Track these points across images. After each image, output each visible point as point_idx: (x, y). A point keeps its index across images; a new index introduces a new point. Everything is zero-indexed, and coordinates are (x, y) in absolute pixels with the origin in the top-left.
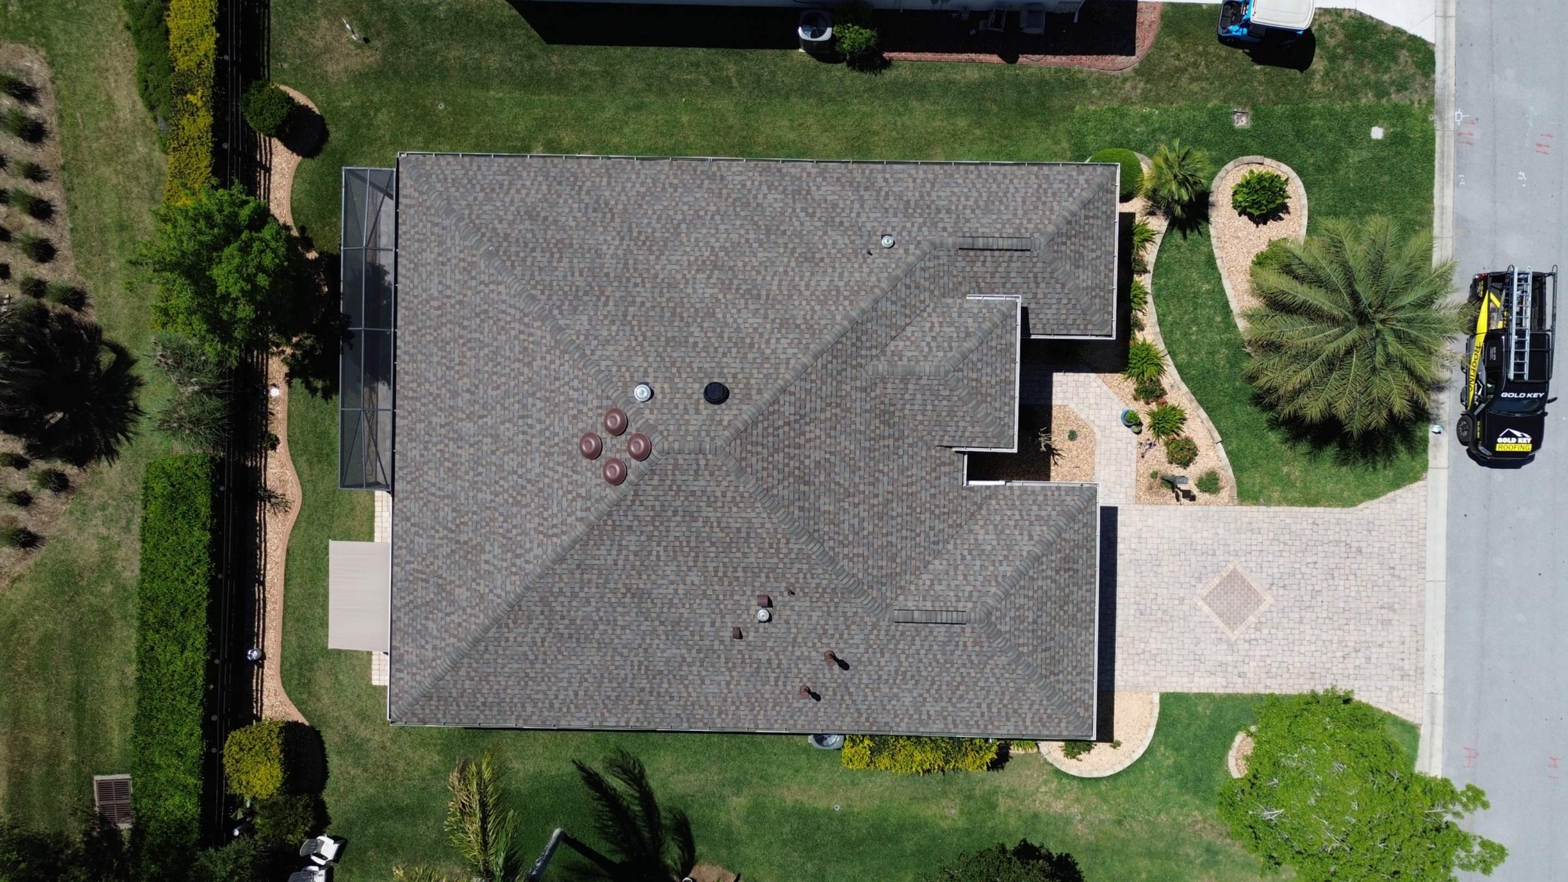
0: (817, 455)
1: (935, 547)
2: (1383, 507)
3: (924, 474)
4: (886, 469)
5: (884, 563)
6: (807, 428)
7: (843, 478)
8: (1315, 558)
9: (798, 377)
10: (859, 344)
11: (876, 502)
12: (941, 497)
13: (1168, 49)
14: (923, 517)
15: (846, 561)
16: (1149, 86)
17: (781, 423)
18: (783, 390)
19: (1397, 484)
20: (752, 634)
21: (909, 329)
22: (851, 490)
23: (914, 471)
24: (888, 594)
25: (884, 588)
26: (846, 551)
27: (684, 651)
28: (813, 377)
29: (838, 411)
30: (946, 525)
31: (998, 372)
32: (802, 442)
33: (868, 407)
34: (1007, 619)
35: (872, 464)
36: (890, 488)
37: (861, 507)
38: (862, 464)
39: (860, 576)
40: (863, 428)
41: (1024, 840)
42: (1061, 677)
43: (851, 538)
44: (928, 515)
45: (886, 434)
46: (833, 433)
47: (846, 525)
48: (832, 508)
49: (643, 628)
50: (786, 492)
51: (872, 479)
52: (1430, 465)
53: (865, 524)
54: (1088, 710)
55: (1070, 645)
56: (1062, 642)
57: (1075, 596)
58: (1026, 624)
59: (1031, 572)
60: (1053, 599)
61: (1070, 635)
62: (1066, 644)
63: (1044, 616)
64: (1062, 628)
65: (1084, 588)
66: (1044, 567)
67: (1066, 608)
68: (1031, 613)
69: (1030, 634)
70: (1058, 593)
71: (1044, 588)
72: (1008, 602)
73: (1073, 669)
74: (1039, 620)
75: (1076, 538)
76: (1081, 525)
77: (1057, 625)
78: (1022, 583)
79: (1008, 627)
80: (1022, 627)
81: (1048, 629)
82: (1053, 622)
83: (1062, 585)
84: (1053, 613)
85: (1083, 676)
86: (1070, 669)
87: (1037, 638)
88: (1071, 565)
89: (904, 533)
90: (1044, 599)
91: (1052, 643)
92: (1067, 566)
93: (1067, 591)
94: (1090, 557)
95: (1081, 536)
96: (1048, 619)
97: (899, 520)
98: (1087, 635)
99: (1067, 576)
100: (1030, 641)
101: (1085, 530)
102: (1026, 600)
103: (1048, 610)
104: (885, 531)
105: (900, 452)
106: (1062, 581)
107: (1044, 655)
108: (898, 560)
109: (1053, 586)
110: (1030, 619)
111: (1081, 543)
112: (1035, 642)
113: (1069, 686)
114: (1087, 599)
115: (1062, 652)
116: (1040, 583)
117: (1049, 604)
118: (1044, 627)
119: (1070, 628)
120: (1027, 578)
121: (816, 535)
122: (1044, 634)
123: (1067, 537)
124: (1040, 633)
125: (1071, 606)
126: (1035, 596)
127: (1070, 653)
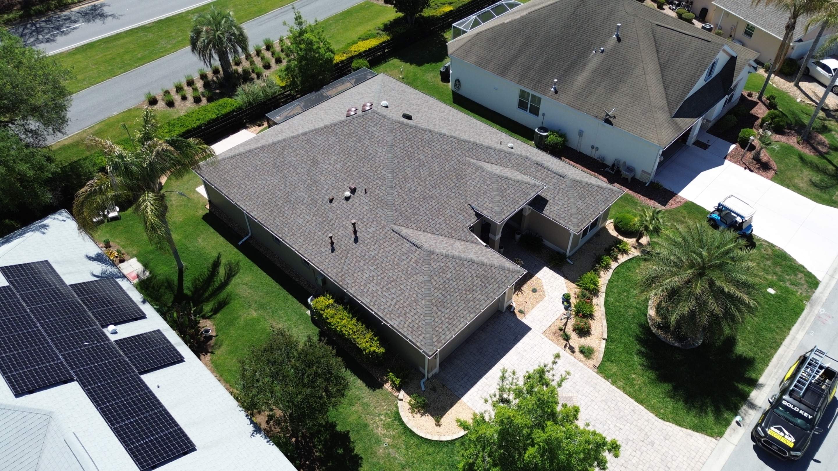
0: (422, 157)
1: (435, 231)
2: (681, 433)
3: (455, 206)
4: (442, 189)
5: (409, 211)
6: (427, 148)
7: (424, 173)
9: (439, 134)
10: (471, 150)
11: (428, 192)
12: (455, 220)
13: (681, 213)
14: (440, 217)
15: (396, 193)
18: (430, 131)
19: (696, 428)
20: (336, 203)
21: (494, 165)
22: (423, 179)
23: (453, 201)
25: (400, 218)
26: (400, 191)
27: (307, 196)
28: (445, 140)
29: (443, 156)
30: (447, 230)
32: (421, 149)
33: (455, 167)
34: (438, 264)
35: (439, 181)
36: (438, 195)
37: (420, 187)
38: (435, 177)
39: (396, 203)
40: (447, 170)
41: (348, 432)
42: (439, 313)
43: (406, 190)
44: (443, 219)
45: (454, 181)
46: (434, 159)
47: (409, 185)
48: (410, 175)
49: (303, 177)
50: (399, 153)
51: (434, 185)
52: (725, 436)
53: (416, 193)
54: (438, 343)
55: (456, 308)
56: (453, 302)
57: (477, 294)
58: (444, 276)
59: (465, 262)
60: (465, 283)
61: (460, 305)
62: (455, 305)
63: (455, 283)
64: (458, 297)
65: (484, 297)
66: (473, 268)
67: (468, 293)
68: (450, 275)
69: (442, 281)
70: (470, 283)
71: (465, 275)
72: (445, 259)
73: (448, 318)
74: (451, 282)
75: (498, 276)
76: (504, 274)
77: (457, 294)
78: (457, 261)
79: (435, 267)
80: (441, 274)
81: (452, 290)
82: (457, 290)
83: (475, 283)
84: (460, 288)
85: (450, 326)
86: (446, 316)
87: (444, 286)
88: (486, 282)
89: (428, 212)
90: (461, 278)
91: (449, 297)
92: (483, 280)
93: (475, 288)
94: (498, 291)
95: (500, 278)
96: (456, 287)
97: (430, 207)
98: (468, 315)
99: (480, 283)
100: (440, 283)
101: (505, 278)
102: (453, 268)
103: (459, 284)
104: (421, 203)
105: (453, 191)
106: (476, 282)
107: (440, 295)
108: (416, 217)
109: (470, 279)
110: (448, 277)
111: (498, 280)
112: (441, 286)
113: (440, 322)
114: (481, 303)
115: (449, 305)
116: (465, 270)
117: (462, 282)
118: (451, 287)
119: (463, 302)
120: (461, 262)
121: (395, 174)
122: (448, 289)
123: (494, 271)
124: (447, 286)
125: (471, 295)
126: (459, 272)
127: (453, 311)
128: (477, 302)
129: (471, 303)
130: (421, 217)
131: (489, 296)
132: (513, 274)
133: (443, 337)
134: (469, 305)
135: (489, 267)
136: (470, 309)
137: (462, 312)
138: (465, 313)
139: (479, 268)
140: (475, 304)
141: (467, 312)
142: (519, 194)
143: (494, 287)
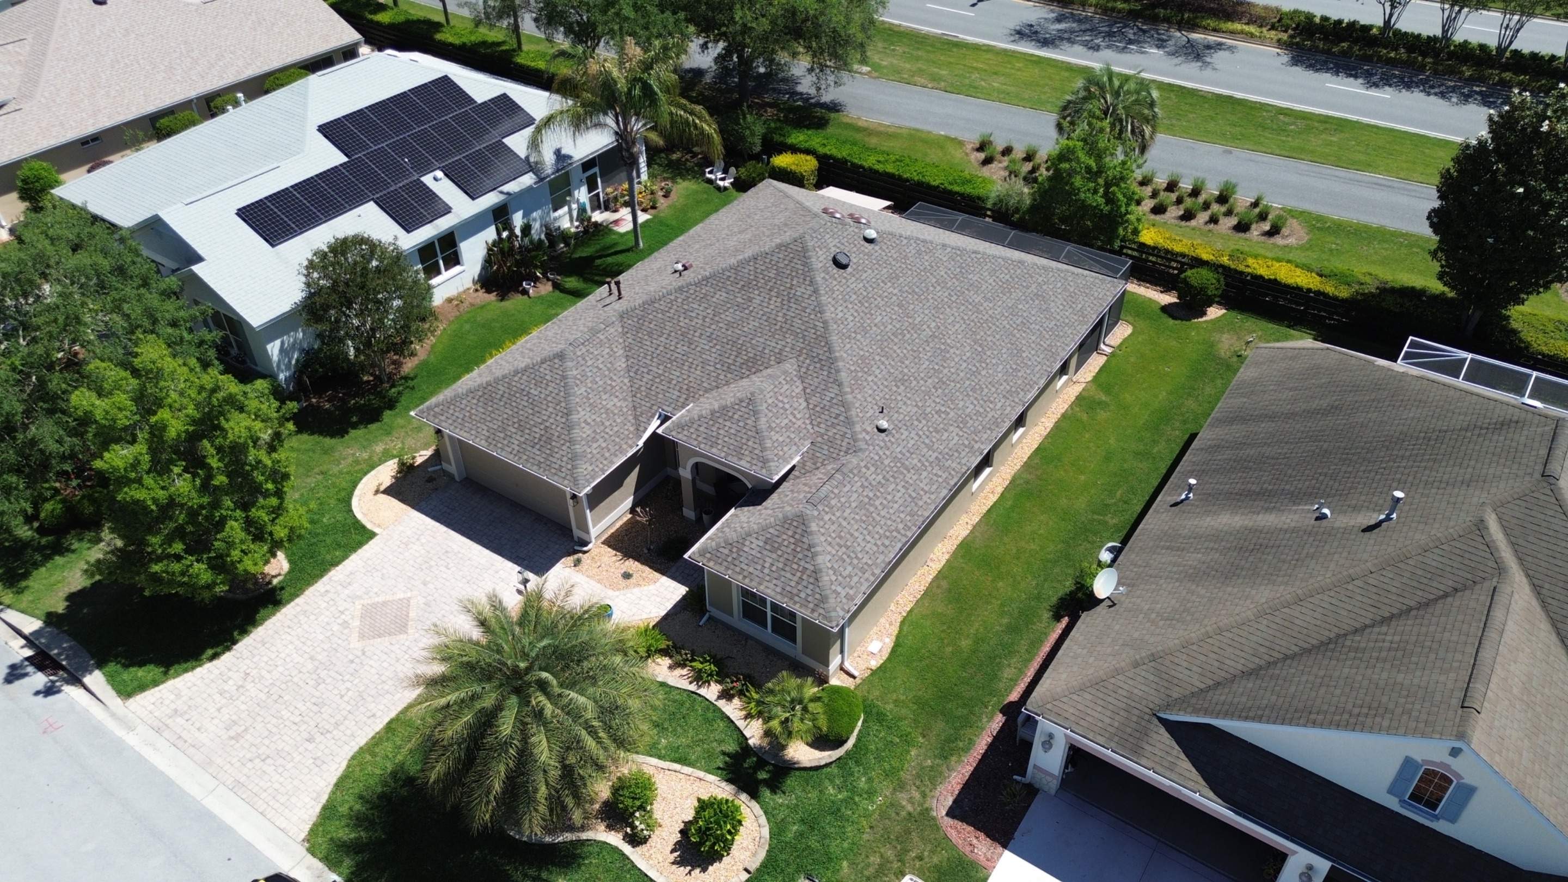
0: (757, 301)
1: (634, 370)
2: (323, 784)
3: (691, 379)
4: (714, 350)
5: (651, 326)
6: (779, 300)
7: (729, 315)
8: (346, 698)
9: (819, 304)
10: (816, 360)
11: (697, 334)
12: (665, 388)
13: (932, 852)
14: (661, 367)
16: (903, 814)
17: (794, 282)
18: (816, 291)
19: (328, 812)
21: (804, 404)
22: (717, 318)
23: (698, 372)
24: (630, 322)
25: (635, 320)
26: (680, 300)
28: (812, 316)
29: (778, 327)
30: (643, 384)
31: (726, 439)
32: (772, 293)
33: (767, 351)
35: (725, 340)
36: (698, 349)
37: (701, 322)
38: (729, 333)
39: (656, 305)
40: (754, 342)
43: (686, 307)
44: (660, 372)
45: (738, 359)
46: (765, 318)
47: (696, 306)
48: (714, 300)
50: (746, 271)
51: (714, 336)
52: (309, 856)
53: (687, 321)
54: (434, 416)
55: (489, 419)
56: (497, 412)
57: (518, 437)
58: (532, 386)
59: (563, 404)
60: (531, 417)
61: (495, 422)
62: (493, 415)
63: (526, 404)
64: (505, 416)
65: (517, 448)
66: (558, 418)
67: (516, 425)
68: (536, 393)
69: (523, 387)
70: (532, 423)
71: (544, 412)
72: (558, 377)
73: (471, 414)
74: (526, 398)
75: (557, 456)
76: (563, 464)
77: (510, 413)
78: (562, 394)
79: (541, 370)
80: (533, 382)
81: (514, 404)
82: (516, 410)
83: (534, 429)
84: (521, 412)
85: (460, 420)
86: (473, 411)
87: (516, 392)
88: (542, 443)
89: (661, 348)
90: (536, 409)
91: (502, 403)
92: (544, 438)
93: (527, 431)
94: (533, 464)
95: (554, 460)
96: (520, 407)
97: (672, 348)
98: (483, 437)
99: (537, 436)
100: (518, 385)
101: (557, 466)
102: (547, 393)
103: (526, 409)
104: (673, 334)
105: (718, 366)
106: (537, 430)
107: (501, 392)
108: (646, 337)
109: (540, 421)
110: (532, 391)
111: (551, 459)
112: (514, 389)
113: (463, 406)
114: (506, 448)
115: (490, 409)
116: (550, 410)
117: (530, 411)
118: (518, 400)
119: (500, 423)
120: (562, 399)
121: (704, 283)
122: (514, 399)
123: (564, 448)
124: (518, 395)
125: (514, 430)
126: (545, 402)
127: (483, 416)
128: (505, 442)
129: (502, 435)
130: (648, 343)
131: (520, 455)
132: (568, 477)
133: (443, 418)
134: (499, 434)
135: (567, 438)
136: (492, 436)
137: (485, 428)
138: (484, 432)
139: (562, 425)
140: (502, 441)
141: (487, 434)
142: (731, 441)
143: (537, 458)
